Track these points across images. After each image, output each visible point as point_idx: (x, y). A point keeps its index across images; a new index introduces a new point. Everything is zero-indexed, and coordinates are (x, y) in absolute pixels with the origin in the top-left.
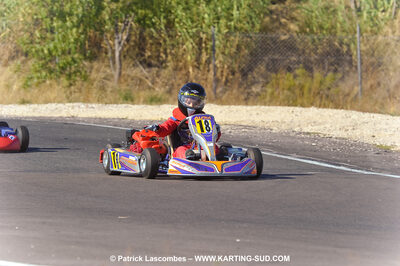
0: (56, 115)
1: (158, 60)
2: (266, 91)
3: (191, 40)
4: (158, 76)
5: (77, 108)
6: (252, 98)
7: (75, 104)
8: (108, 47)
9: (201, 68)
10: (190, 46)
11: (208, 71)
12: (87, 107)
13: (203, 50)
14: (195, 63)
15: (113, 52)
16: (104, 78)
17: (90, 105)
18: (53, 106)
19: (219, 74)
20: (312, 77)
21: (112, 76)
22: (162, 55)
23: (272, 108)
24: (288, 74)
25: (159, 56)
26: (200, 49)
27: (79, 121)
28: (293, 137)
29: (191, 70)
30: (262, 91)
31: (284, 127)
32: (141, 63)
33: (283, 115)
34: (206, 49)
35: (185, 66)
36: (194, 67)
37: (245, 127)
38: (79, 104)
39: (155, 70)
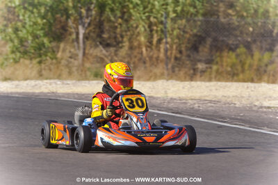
0: (37, 91)
1: (116, 41)
2: (211, 68)
3: (143, 23)
4: (116, 55)
5: (54, 85)
6: (199, 74)
7: (52, 81)
8: (73, 30)
9: (153, 47)
10: (143, 29)
11: (159, 50)
12: (63, 83)
13: (154, 32)
14: (148, 44)
15: (78, 34)
16: (71, 57)
17: (65, 82)
18: (33, 82)
19: (169, 53)
20: (252, 56)
21: (77, 55)
22: (118, 36)
23: (229, 84)
24: (231, 53)
25: (115, 38)
26: (151, 31)
27: (60, 96)
28: (257, 112)
29: (144, 50)
30: (207, 68)
31: (244, 102)
32: (101, 43)
33: (239, 91)
34: (157, 31)
35: (139, 46)
36: (147, 47)
37: (211, 101)
38: (56, 81)
39: (112, 49)
